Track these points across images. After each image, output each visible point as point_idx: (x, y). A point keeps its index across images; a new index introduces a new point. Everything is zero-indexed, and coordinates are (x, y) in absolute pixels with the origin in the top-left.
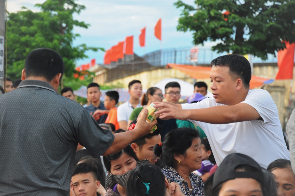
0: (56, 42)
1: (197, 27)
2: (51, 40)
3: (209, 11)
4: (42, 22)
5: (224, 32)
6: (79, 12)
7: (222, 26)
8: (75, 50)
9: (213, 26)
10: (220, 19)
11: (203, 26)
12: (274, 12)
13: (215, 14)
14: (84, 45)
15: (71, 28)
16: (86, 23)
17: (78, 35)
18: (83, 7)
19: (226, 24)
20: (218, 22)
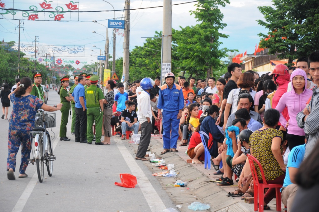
0: (207, 48)
1: (268, 46)
2: (205, 47)
3: (275, 38)
4: (200, 36)
5: (282, 48)
6: (222, 28)
7: (282, 45)
8: (219, 52)
9: (277, 46)
10: (281, 42)
11: (271, 46)
12: (308, 38)
13: (278, 39)
14: (226, 48)
15: (218, 39)
16: (226, 35)
17: (221, 43)
18: (225, 25)
19: (284, 44)
20: (280, 43)
